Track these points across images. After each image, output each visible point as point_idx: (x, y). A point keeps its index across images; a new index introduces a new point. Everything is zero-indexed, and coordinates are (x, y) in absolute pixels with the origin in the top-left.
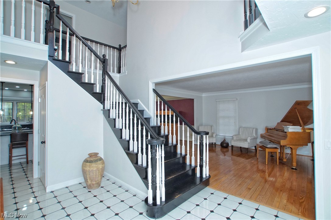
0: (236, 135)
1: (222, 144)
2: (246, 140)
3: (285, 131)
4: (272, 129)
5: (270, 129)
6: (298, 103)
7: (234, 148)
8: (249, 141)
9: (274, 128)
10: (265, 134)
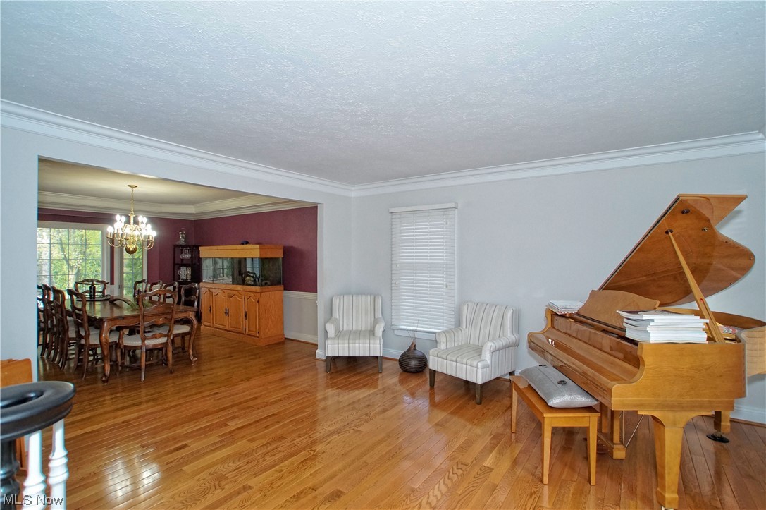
0: (447, 331)
1: (403, 361)
2: (478, 351)
3: (628, 335)
4: (571, 317)
5: (563, 316)
6: (681, 208)
7: (437, 379)
8: (487, 356)
9: (578, 314)
10: (543, 333)
